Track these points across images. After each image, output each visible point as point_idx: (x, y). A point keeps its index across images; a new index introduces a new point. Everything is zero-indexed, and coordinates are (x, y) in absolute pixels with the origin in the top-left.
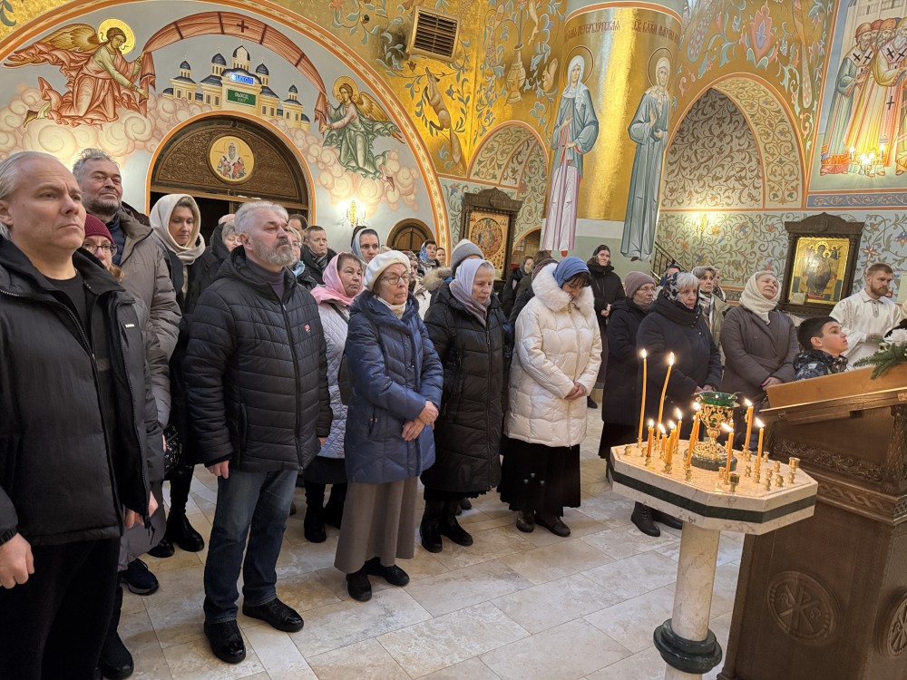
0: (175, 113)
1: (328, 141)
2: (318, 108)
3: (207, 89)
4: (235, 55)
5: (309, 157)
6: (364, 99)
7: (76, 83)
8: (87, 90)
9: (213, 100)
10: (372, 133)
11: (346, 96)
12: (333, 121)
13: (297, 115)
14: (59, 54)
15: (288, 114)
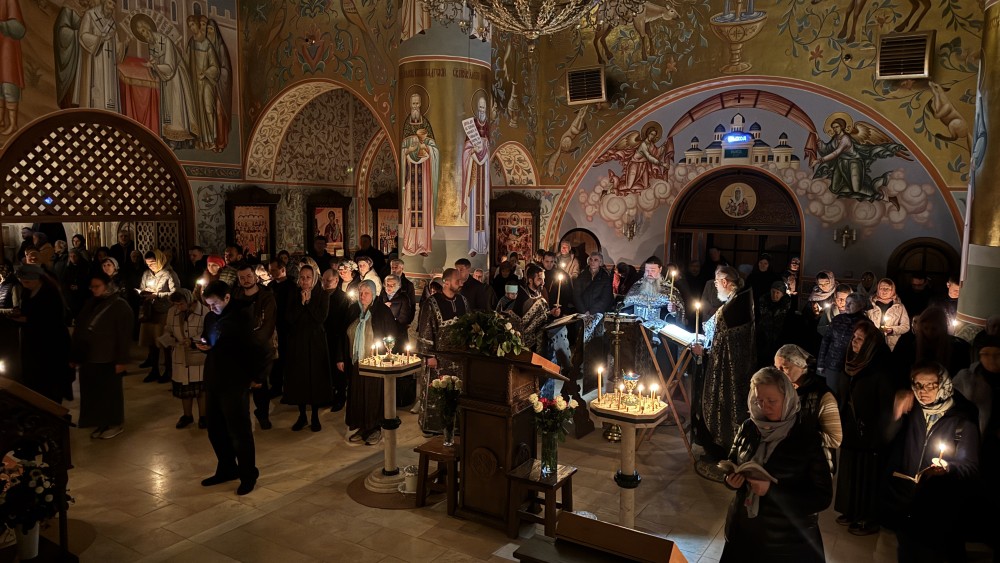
0: (686, 174)
1: (819, 174)
2: (809, 147)
3: (711, 153)
4: (732, 122)
5: (798, 191)
6: (859, 128)
7: (627, 169)
8: (634, 171)
9: (714, 160)
10: (869, 157)
11: (839, 129)
12: (823, 155)
13: (787, 157)
14: (619, 153)
15: (778, 158)
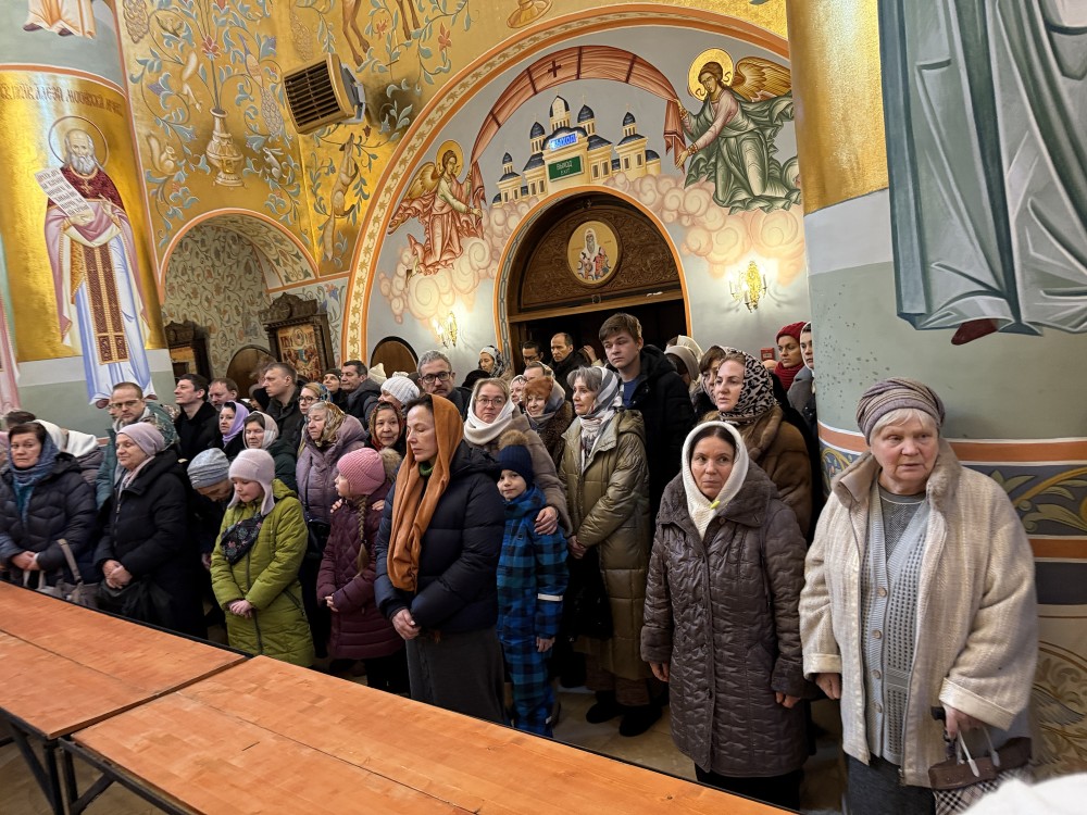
0: (508, 222)
1: (693, 176)
2: (669, 129)
3: (533, 175)
4: (551, 115)
6: (745, 71)
7: (430, 228)
8: (438, 231)
9: (538, 188)
13: (639, 157)
14: (416, 205)
15: (627, 160)
